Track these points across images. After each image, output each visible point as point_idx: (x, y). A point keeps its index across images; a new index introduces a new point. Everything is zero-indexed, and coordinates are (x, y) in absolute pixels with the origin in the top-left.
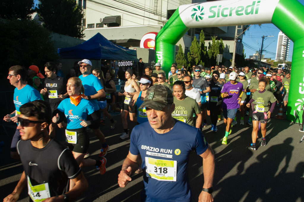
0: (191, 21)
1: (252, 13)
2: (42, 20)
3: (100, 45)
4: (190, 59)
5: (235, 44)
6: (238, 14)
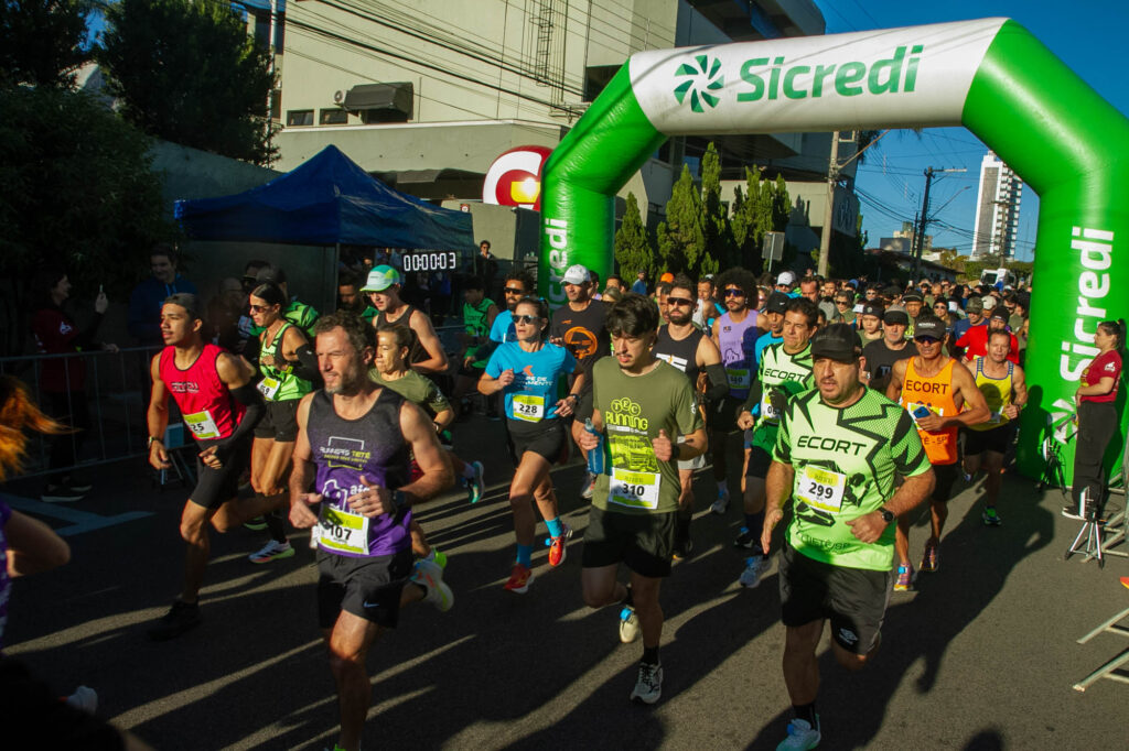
0: (675, 110)
1: (894, 89)
2: (115, 91)
3: (337, 191)
4: (666, 247)
5: (832, 194)
6: (844, 91)
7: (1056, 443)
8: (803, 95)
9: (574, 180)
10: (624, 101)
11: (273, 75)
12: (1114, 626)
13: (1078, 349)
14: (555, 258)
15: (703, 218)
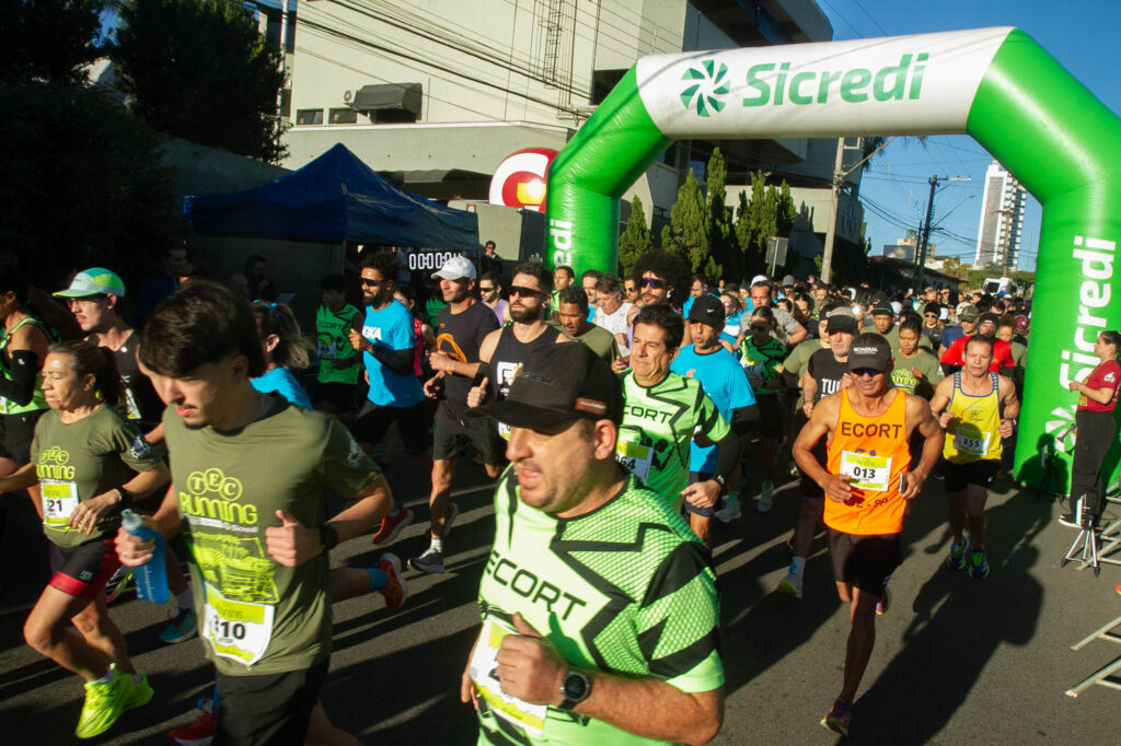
0: (679, 114)
1: (899, 97)
2: (127, 87)
3: (345, 189)
5: (836, 200)
6: (850, 98)
8: (808, 101)
9: (580, 182)
10: (630, 104)
11: (283, 73)
12: (1108, 633)
13: (1078, 358)
14: (559, 259)
15: (707, 223)
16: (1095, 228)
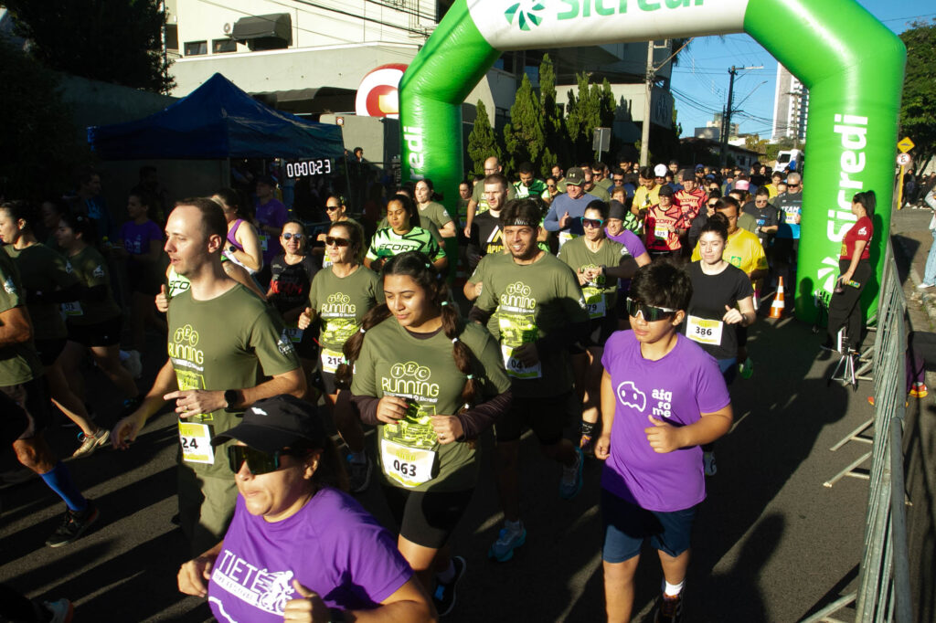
0: (504, 30)
1: (687, 4)
2: (25, 33)
3: (225, 113)
4: (512, 145)
5: (649, 93)
6: (646, 8)
7: (825, 293)
8: (611, 12)
9: (425, 93)
10: (463, 23)
11: (164, 13)
12: (859, 435)
13: (841, 215)
14: (413, 161)
15: (541, 119)
16: (851, 108)
